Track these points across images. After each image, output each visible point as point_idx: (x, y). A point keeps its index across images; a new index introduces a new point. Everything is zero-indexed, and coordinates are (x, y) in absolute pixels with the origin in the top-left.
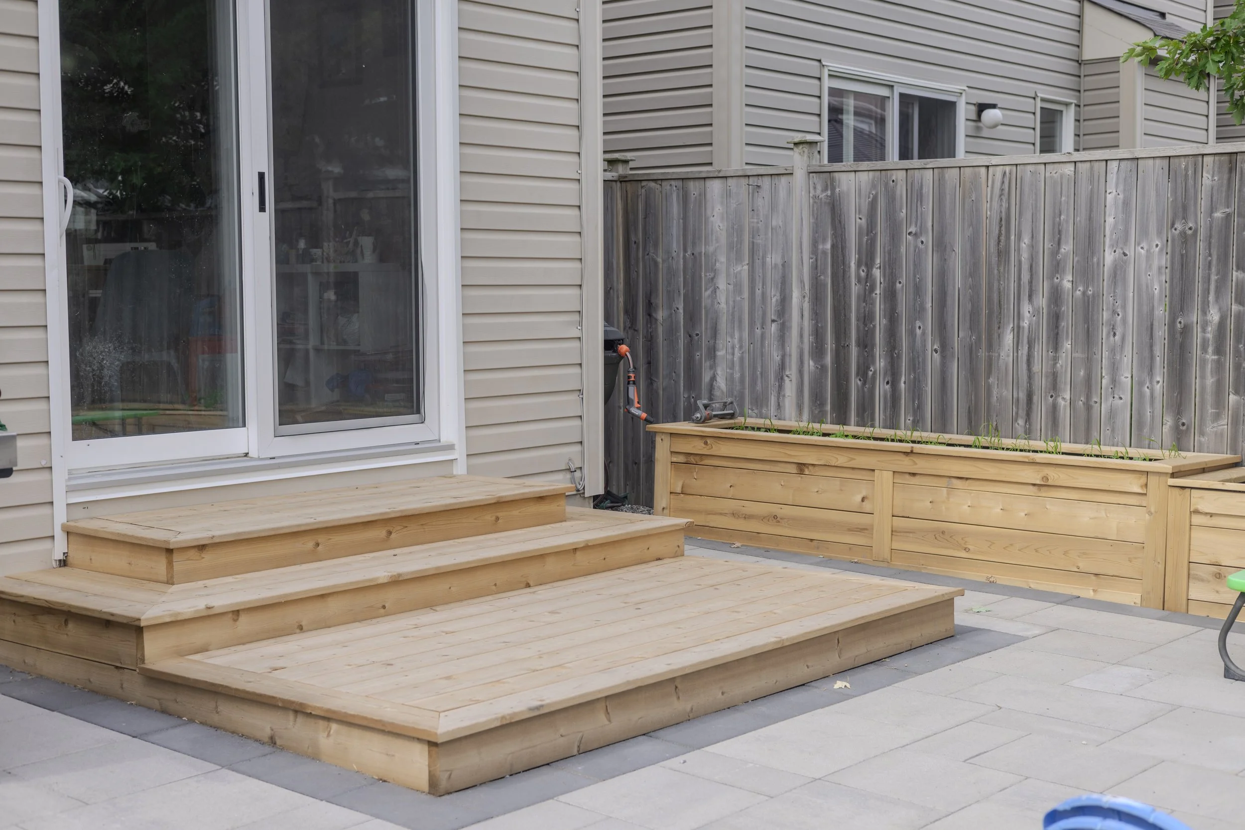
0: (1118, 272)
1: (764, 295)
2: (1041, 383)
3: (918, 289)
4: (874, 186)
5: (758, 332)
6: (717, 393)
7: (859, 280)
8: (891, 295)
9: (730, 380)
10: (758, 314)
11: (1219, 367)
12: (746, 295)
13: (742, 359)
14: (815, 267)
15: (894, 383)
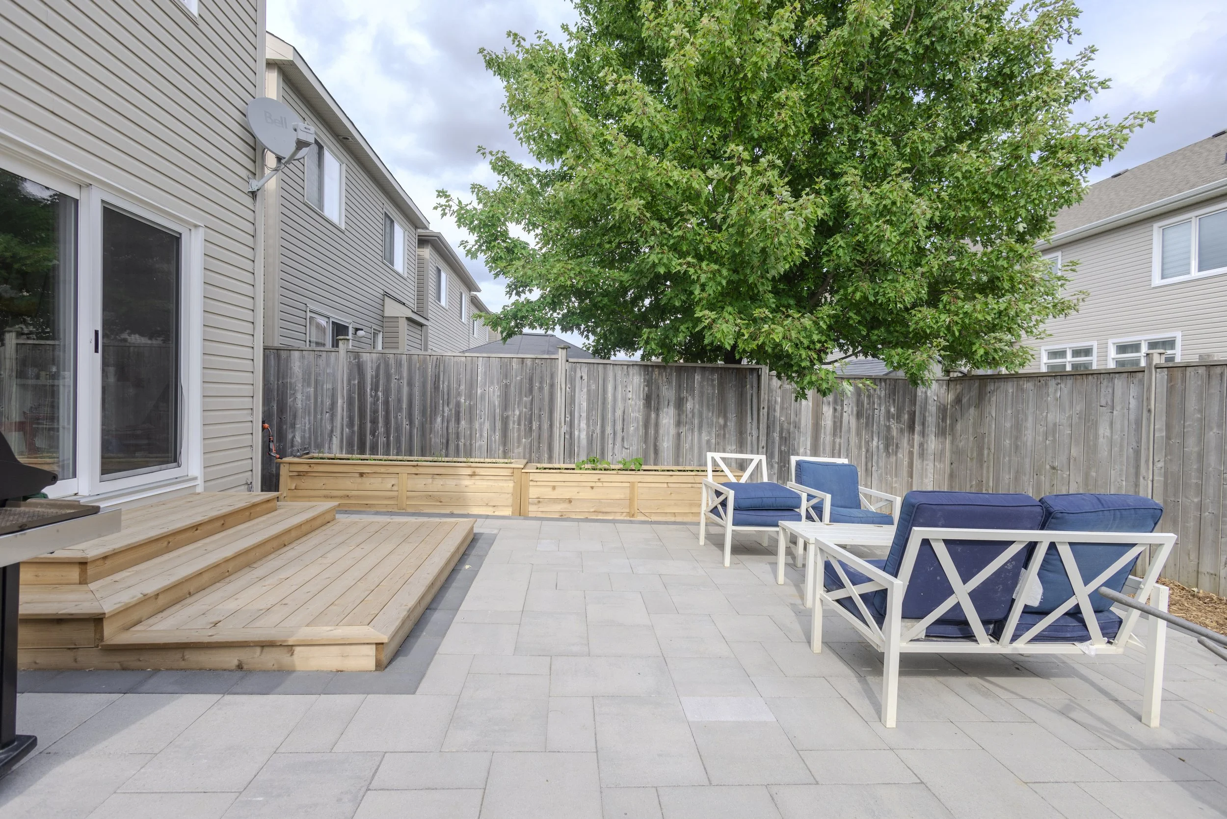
0: (483, 396)
1: (322, 402)
2: (452, 437)
3: (399, 401)
4: (379, 359)
5: (319, 417)
6: (296, 443)
7: (371, 396)
8: (386, 403)
9: (303, 437)
10: (319, 410)
11: (519, 430)
12: (312, 401)
13: (310, 429)
14: (349, 391)
15: (388, 437)
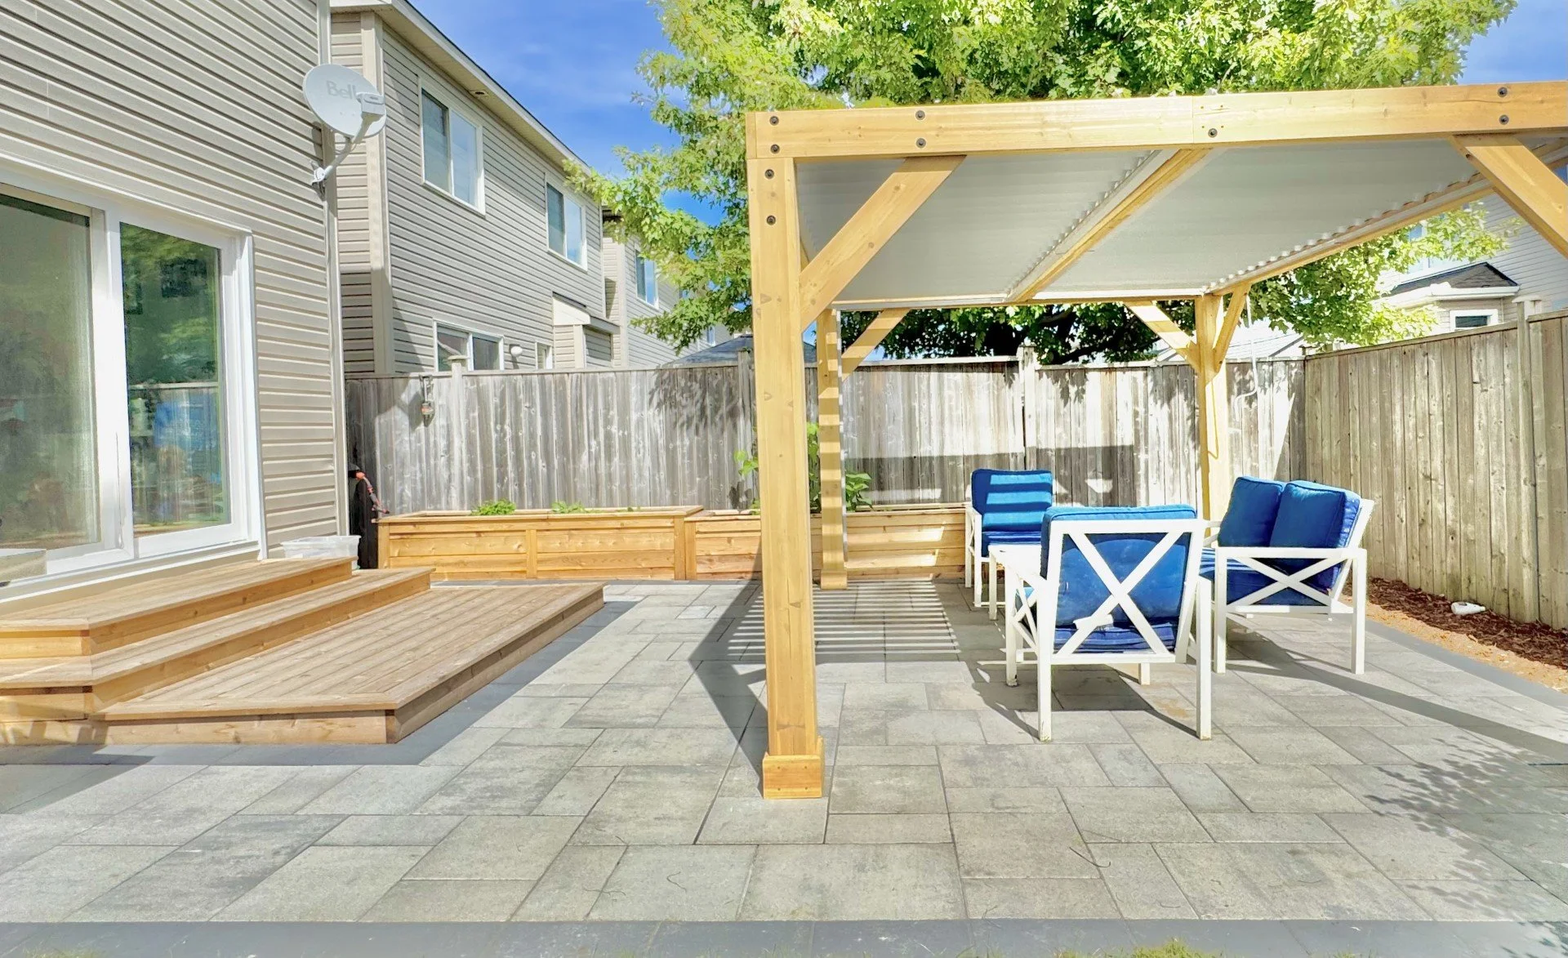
0: (640, 421)
1: (435, 442)
2: (603, 478)
3: (532, 435)
4: (503, 382)
5: (432, 462)
6: (405, 498)
7: (496, 431)
8: (516, 439)
9: (414, 490)
10: (432, 452)
11: (691, 466)
12: (423, 442)
13: (422, 479)
14: (468, 425)
15: (520, 485)
